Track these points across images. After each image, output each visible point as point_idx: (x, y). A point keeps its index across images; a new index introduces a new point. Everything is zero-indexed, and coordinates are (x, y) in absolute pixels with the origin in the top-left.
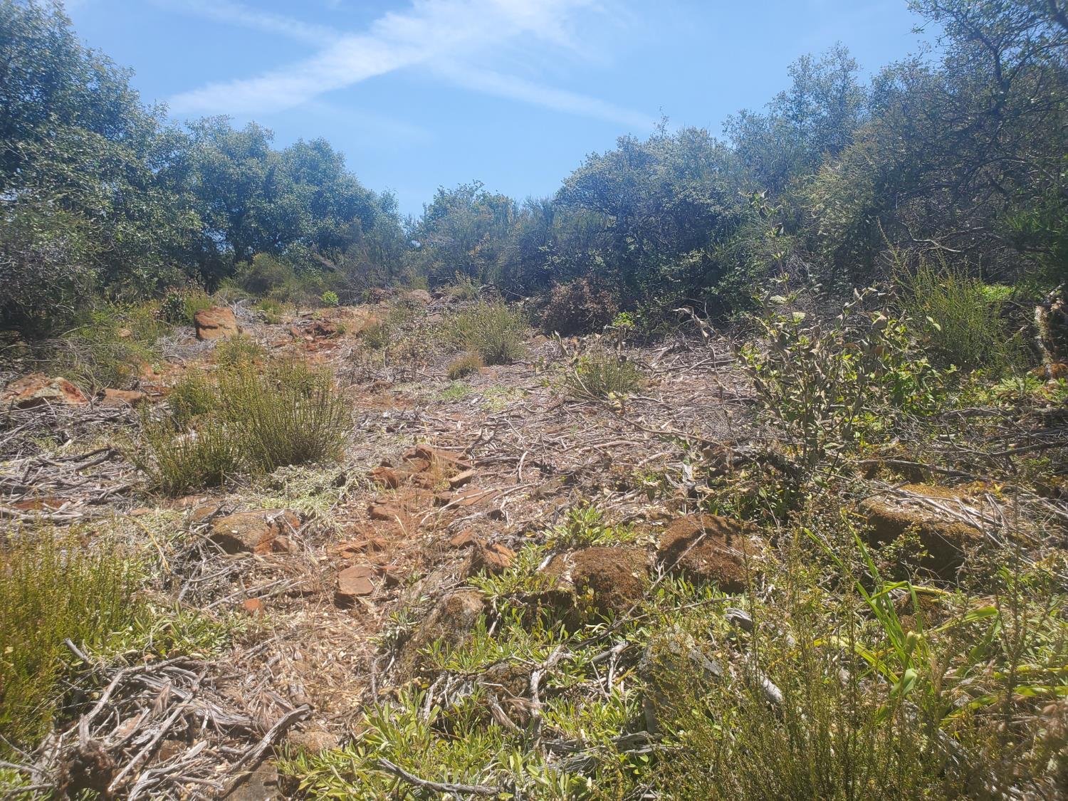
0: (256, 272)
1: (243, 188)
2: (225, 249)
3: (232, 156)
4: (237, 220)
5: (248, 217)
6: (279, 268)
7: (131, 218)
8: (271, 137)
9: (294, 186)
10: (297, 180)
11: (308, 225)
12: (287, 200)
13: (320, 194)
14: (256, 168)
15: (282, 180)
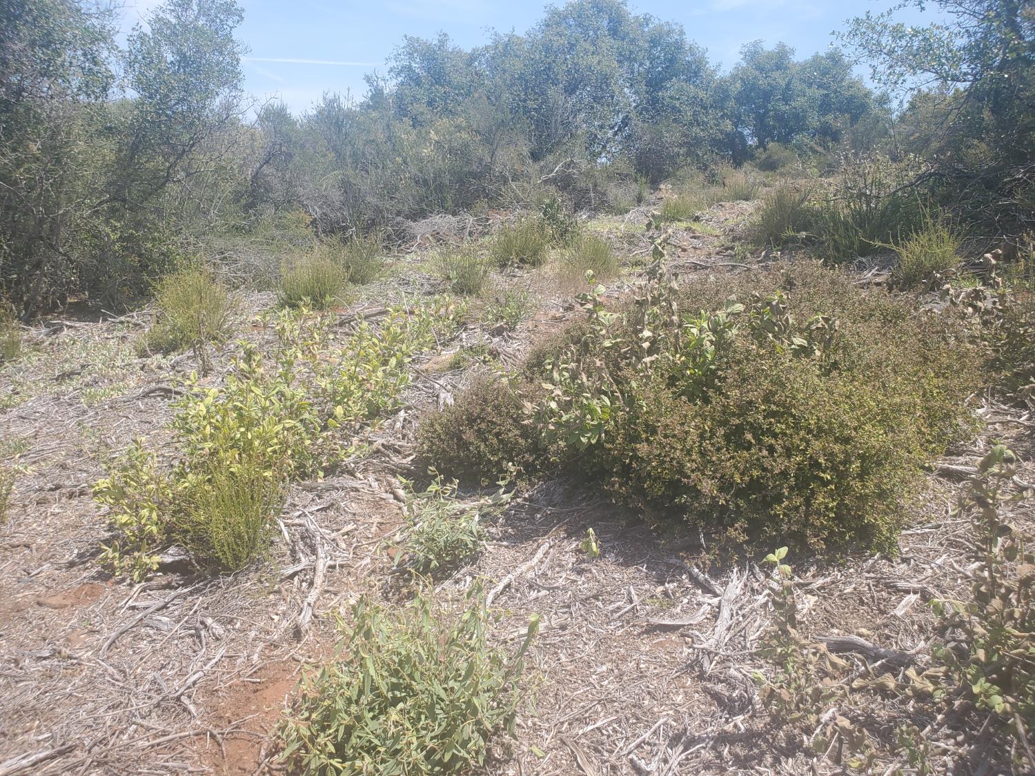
0: (770, 157)
1: (767, 96)
2: (752, 142)
3: (761, 70)
4: (760, 119)
5: (769, 117)
6: (787, 153)
7: (698, 125)
8: (793, 51)
9: (807, 90)
10: (810, 86)
11: (814, 120)
12: (799, 102)
13: (827, 96)
14: (780, 79)
15: (797, 85)
